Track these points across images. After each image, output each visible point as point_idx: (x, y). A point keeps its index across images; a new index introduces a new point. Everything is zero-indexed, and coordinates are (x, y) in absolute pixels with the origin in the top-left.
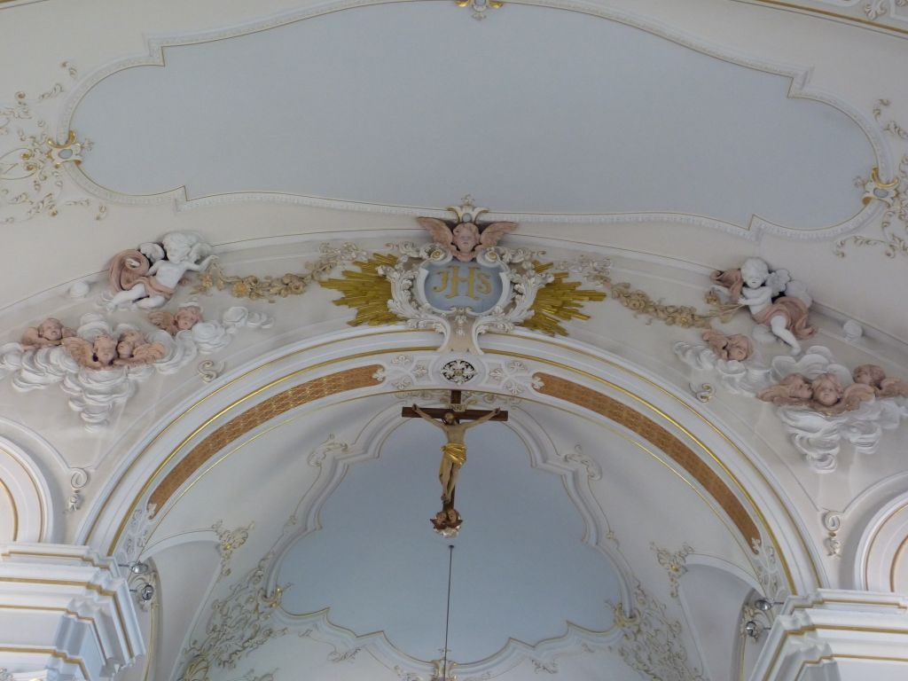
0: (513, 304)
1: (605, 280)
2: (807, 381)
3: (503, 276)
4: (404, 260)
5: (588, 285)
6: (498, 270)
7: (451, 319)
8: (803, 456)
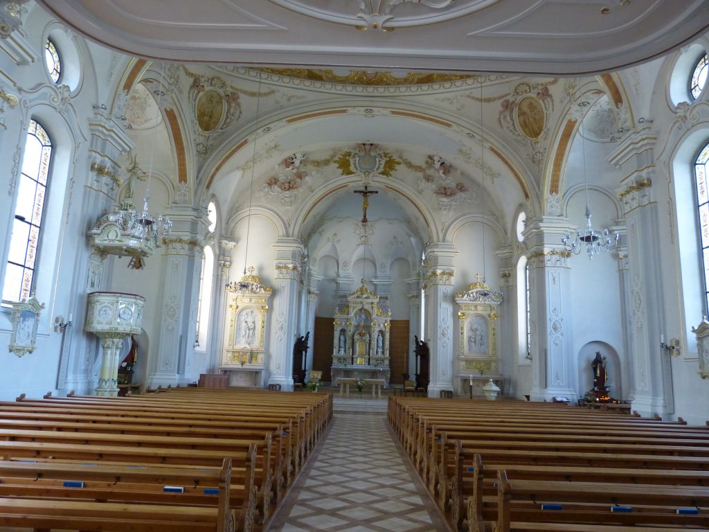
0: (379, 168)
1: (401, 157)
2: (445, 189)
3: (377, 159)
4: (352, 154)
5: (398, 160)
6: (376, 157)
7: (364, 173)
8: (441, 209)
